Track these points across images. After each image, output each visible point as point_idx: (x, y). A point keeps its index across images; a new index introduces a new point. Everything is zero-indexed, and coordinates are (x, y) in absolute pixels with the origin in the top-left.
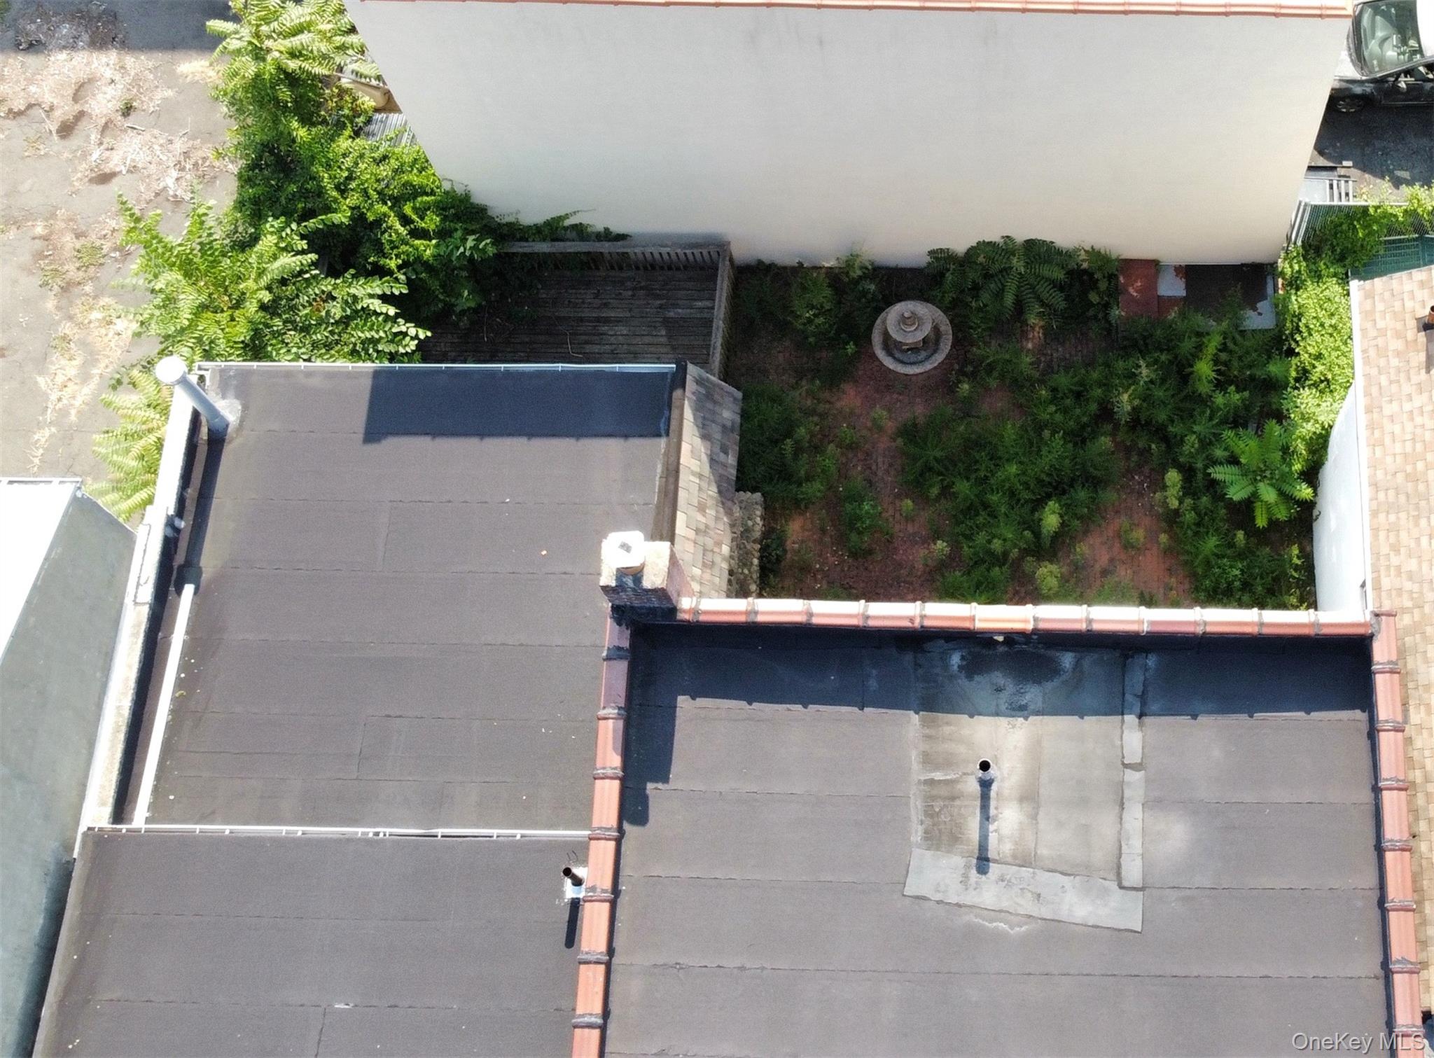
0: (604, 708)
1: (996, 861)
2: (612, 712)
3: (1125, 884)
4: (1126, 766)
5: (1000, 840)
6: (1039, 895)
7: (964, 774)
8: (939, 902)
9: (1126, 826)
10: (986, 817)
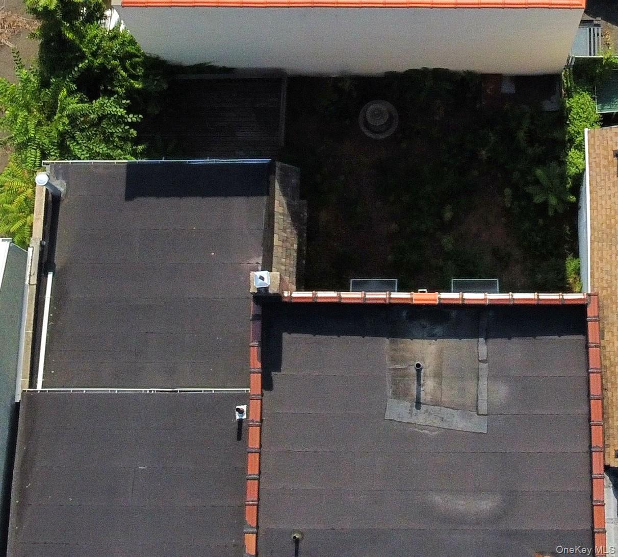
0: (252, 342)
1: (424, 404)
2: (256, 343)
3: (480, 413)
4: (480, 361)
5: (426, 393)
6: (443, 418)
7: (410, 365)
8: (400, 422)
9: (480, 387)
10: (419, 384)
